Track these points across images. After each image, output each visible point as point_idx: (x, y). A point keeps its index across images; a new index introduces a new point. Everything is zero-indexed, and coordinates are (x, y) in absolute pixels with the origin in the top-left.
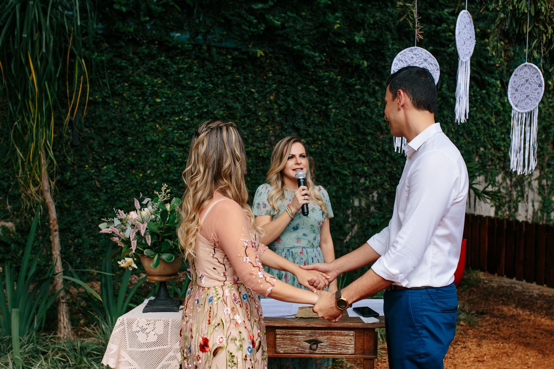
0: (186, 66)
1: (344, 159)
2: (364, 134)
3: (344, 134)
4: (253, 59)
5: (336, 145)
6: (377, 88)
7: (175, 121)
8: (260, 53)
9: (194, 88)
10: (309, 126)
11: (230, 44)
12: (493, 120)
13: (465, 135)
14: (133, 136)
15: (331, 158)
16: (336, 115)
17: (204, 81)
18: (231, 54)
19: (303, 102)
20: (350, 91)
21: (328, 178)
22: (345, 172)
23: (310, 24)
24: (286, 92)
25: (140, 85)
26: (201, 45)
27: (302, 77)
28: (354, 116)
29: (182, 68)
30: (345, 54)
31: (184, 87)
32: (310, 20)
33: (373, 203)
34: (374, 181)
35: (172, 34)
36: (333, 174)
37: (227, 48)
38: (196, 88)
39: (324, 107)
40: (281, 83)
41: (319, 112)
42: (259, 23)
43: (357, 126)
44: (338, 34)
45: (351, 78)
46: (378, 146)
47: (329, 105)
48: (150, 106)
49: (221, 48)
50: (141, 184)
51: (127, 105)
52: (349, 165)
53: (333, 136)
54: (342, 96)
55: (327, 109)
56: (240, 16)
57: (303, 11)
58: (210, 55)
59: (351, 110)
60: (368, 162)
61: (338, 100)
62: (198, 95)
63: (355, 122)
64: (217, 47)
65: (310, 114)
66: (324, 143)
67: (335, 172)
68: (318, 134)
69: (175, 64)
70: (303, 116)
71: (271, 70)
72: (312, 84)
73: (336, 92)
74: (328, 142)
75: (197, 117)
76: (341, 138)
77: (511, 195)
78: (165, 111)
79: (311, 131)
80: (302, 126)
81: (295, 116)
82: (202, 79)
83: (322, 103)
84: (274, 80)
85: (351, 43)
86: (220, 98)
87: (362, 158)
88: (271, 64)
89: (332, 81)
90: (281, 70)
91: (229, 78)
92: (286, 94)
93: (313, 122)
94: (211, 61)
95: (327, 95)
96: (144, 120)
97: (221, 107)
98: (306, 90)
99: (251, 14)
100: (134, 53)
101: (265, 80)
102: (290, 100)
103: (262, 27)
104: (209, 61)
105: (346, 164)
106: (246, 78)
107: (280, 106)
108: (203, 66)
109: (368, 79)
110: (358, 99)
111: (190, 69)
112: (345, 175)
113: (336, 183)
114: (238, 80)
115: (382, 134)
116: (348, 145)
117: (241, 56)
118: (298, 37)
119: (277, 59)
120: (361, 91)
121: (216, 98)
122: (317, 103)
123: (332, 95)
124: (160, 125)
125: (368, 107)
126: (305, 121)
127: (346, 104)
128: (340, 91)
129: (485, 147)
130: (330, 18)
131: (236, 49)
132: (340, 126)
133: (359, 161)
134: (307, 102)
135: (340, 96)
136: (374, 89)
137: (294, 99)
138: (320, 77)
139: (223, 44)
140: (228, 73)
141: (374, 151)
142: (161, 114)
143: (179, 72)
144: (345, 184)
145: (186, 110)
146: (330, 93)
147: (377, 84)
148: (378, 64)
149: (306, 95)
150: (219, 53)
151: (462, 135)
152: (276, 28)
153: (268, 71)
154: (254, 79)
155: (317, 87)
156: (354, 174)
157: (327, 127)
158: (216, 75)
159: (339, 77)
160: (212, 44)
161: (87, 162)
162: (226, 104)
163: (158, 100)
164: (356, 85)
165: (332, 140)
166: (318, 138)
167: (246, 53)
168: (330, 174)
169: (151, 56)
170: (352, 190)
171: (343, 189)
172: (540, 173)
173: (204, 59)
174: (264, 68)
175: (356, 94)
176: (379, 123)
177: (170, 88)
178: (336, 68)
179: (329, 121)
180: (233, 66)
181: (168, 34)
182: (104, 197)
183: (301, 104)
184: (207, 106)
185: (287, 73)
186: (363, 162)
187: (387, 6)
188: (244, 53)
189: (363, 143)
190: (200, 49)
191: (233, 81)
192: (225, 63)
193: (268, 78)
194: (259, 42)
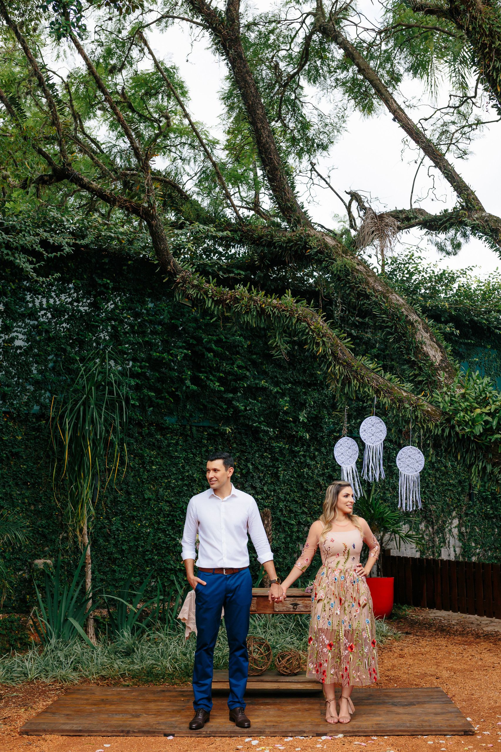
0: (174, 442)
1: (291, 511)
2: (307, 490)
3: (291, 491)
4: (223, 434)
5: (285, 500)
6: (317, 453)
7: (164, 482)
8: (228, 430)
9: (179, 457)
10: (264, 485)
11: (205, 424)
13: (390, 489)
14: (134, 494)
15: (281, 511)
16: (284, 476)
17: (186, 452)
18: (206, 431)
19: (260, 466)
20: (296, 456)
21: (278, 527)
22: (293, 522)
23: (265, 406)
24: (247, 458)
25: (142, 457)
26: (185, 426)
27: (258, 446)
28: (298, 476)
29: (171, 443)
30: (291, 428)
31: (172, 457)
32: (265, 403)
35: (166, 418)
36: (283, 524)
37: (204, 427)
38: (180, 458)
39: (275, 470)
40: (242, 452)
41: (272, 473)
42: (228, 408)
43: (301, 484)
44: (286, 414)
45: (296, 446)
46: (318, 500)
47: (280, 468)
48: (148, 471)
49: (199, 427)
50: (138, 532)
51: (132, 471)
52: (295, 515)
53: (282, 492)
54: (289, 461)
55: (277, 471)
56: (213, 402)
57: (259, 396)
58: (191, 432)
59: (296, 472)
60: (310, 513)
61: (286, 464)
62: (182, 463)
63: (300, 481)
64: (196, 426)
65: (264, 476)
66: (275, 498)
67: (285, 521)
68: (271, 491)
69: (166, 439)
70: (259, 477)
71: (235, 442)
72: (266, 452)
73: (284, 458)
74: (279, 498)
75: (181, 479)
76: (288, 494)
77: (434, 542)
78: (158, 475)
79: (265, 488)
80: (258, 485)
81: (253, 477)
82: (185, 450)
83: (274, 466)
84: (236, 449)
85: (296, 420)
86: (198, 465)
87: (306, 510)
88: (235, 438)
89: (281, 449)
90: (243, 442)
91: (204, 449)
92: (247, 461)
93: (266, 482)
94: (192, 437)
95: (277, 460)
96: (143, 482)
97: (198, 471)
98: (262, 456)
99: (222, 401)
100: (138, 433)
101: (230, 450)
102: (249, 465)
103: (231, 411)
104: (190, 437)
105: (293, 515)
106: (216, 449)
108: (186, 441)
109: (309, 446)
110: (302, 463)
111: (177, 444)
112: (292, 525)
113: (284, 531)
115: (321, 490)
116: (294, 500)
117: (214, 432)
118: (256, 416)
119: (240, 433)
120: (304, 456)
121: (195, 464)
122: (270, 466)
123: (282, 460)
124: (154, 486)
125: (310, 469)
126: (261, 481)
127: (293, 467)
128: (288, 457)
130: (281, 402)
131: (209, 427)
132: (288, 485)
133: (303, 513)
134: (262, 466)
135: (288, 461)
136: (314, 454)
137: (252, 464)
138: (273, 446)
139: (201, 424)
140: (205, 446)
141: (315, 504)
142: (155, 477)
143: (169, 445)
144: (292, 532)
145: (174, 474)
146: (280, 458)
147: (316, 450)
148: (317, 434)
149: (262, 461)
150: (197, 430)
151: (388, 490)
152: (240, 411)
153: (233, 443)
154: (223, 449)
155: (270, 454)
156: (299, 523)
157: (277, 486)
158: (195, 448)
159: (287, 446)
160: (194, 424)
161: (102, 515)
162: (202, 469)
163: (154, 467)
164: (300, 451)
165: (282, 496)
166: (271, 495)
167: (218, 430)
168: (280, 523)
169: (150, 435)
170: (298, 537)
171: (291, 536)
172: (459, 521)
173: (187, 435)
174: (230, 441)
175: (300, 459)
176: (319, 481)
177: (162, 458)
178: (284, 439)
179: (279, 481)
180: (207, 440)
181: (162, 418)
182: (113, 542)
183: (257, 468)
184: (188, 471)
185: (247, 444)
186: (306, 513)
187: (323, 389)
188: (216, 430)
189: (306, 498)
190: (184, 428)
191: (207, 451)
192: (202, 438)
193: (233, 448)
194: (227, 421)
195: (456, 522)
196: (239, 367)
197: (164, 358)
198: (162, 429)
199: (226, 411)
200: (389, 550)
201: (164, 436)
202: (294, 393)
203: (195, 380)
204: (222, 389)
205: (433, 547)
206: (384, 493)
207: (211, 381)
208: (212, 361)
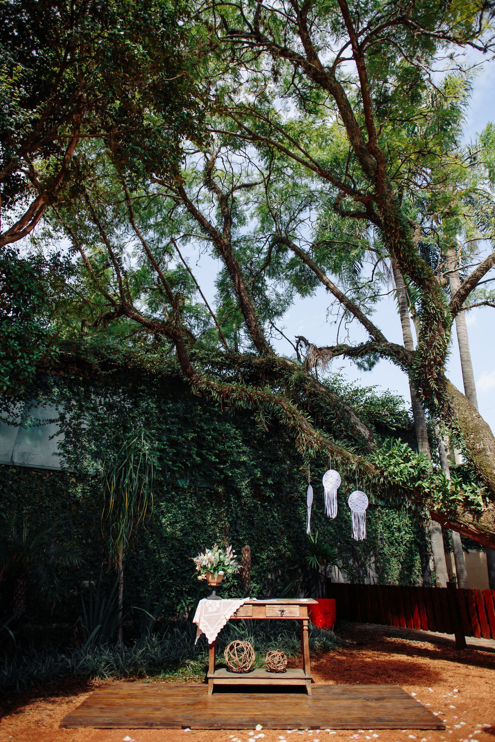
0: (183, 497)
4: (217, 493)
8: (220, 490)
9: (186, 509)
11: (205, 485)
12: (344, 526)
16: (257, 524)
18: (205, 491)
20: (265, 510)
26: (191, 486)
33: (279, 576)
34: (279, 563)
35: (178, 481)
37: (204, 488)
42: (221, 475)
44: (259, 480)
47: (254, 517)
49: (200, 487)
50: (157, 561)
54: (261, 513)
55: (253, 520)
56: (211, 471)
61: (258, 515)
63: (267, 527)
64: (198, 487)
68: (248, 534)
69: (178, 495)
77: (359, 573)
83: (250, 516)
84: (225, 504)
85: (266, 484)
88: (225, 496)
91: (204, 503)
99: (217, 470)
101: (221, 504)
102: (234, 515)
103: (223, 476)
106: (212, 503)
107: (229, 518)
109: (274, 503)
114: (208, 504)
116: (264, 541)
117: (210, 491)
119: (228, 492)
120: (271, 510)
124: (169, 528)
129: (340, 542)
130: (256, 471)
131: (207, 488)
139: (202, 486)
140: (204, 501)
144: (263, 564)
145: (182, 520)
147: (279, 506)
148: (279, 494)
149: (243, 513)
150: (199, 490)
151: (327, 535)
152: (228, 476)
153: (223, 500)
154: (216, 504)
155: (248, 508)
156: (267, 558)
159: (259, 502)
160: (197, 485)
163: (169, 515)
167: (214, 490)
169: (168, 492)
170: (267, 568)
171: (262, 567)
172: (375, 558)
174: (221, 498)
177: (175, 508)
180: (206, 497)
181: (176, 481)
184: (192, 518)
188: (212, 490)
189: (272, 540)
191: (205, 505)
192: (202, 495)
193: (223, 503)
194: (220, 483)
195: (373, 559)
196: (228, 447)
197: (179, 439)
198: (176, 488)
199: (219, 477)
200: (330, 578)
201: (177, 493)
202: (264, 466)
203: (199, 454)
204: (217, 460)
205: (359, 577)
206: (324, 537)
207: (210, 455)
208: (210, 442)
